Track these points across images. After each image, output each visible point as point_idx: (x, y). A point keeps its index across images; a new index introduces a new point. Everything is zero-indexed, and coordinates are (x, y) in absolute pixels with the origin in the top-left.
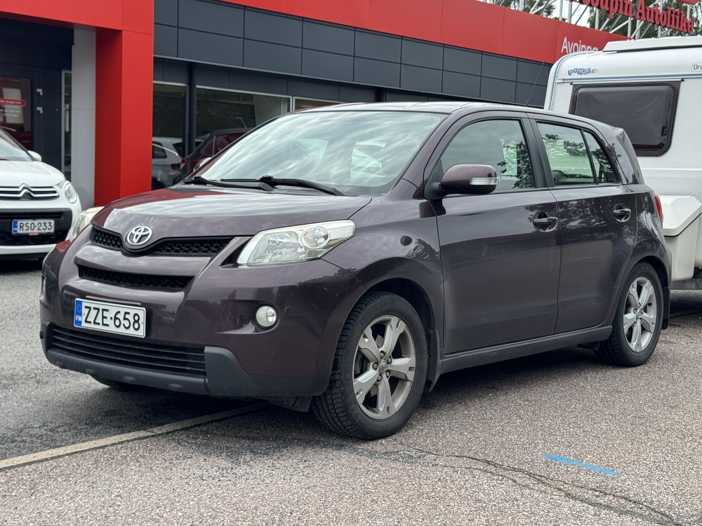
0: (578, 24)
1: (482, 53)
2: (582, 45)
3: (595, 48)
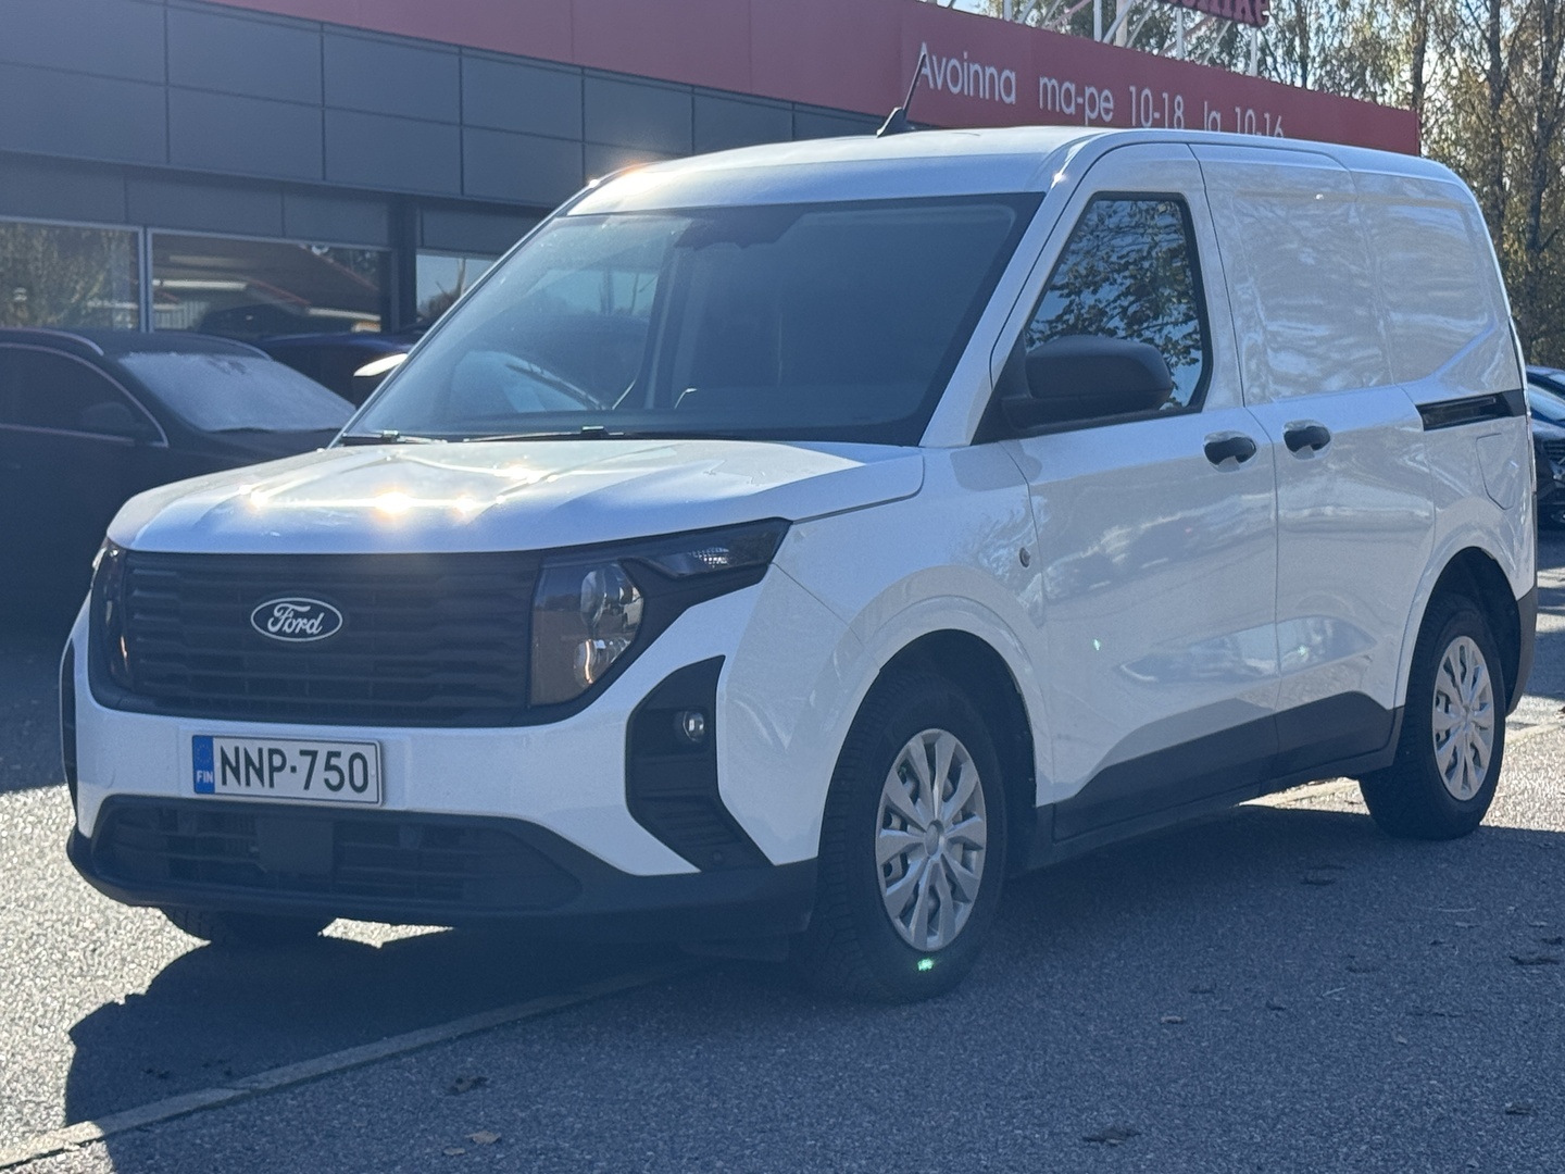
1: (694, 92)
2: (971, 65)
3: (1007, 73)
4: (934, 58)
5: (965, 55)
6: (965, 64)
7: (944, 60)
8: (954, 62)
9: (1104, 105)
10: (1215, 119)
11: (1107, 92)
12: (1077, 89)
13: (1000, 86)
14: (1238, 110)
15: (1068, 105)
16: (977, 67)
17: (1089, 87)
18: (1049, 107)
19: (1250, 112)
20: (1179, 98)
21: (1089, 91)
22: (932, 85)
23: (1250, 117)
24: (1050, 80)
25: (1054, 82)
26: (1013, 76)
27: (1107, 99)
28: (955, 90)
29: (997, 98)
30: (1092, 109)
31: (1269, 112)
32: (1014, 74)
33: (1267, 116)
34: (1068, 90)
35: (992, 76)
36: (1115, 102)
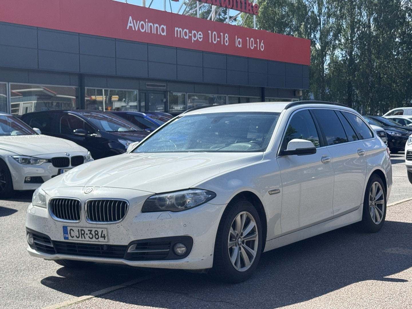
0: (150, 8)
1: (37, 29)
2: (149, 23)
3: (162, 26)
4: (134, 21)
5: (147, 20)
6: (147, 23)
7: (138, 22)
8: (142, 22)
9: (199, 36)
10: (239, 41)
11: (200, 33)
12: (189, 31)
13: (160, 30)
14: (248, 38)
15: (186, 36)
16: (151, 24)
17: (194, 30)
18: (179, 37)
19: (252, 39)
20: (226, 35)
21: (193, 32)
22: (134, 29)
23: (252, 41)
24: (179, 28)
25: (180, 29)
26: (165, 27)
27: (200, 34)
28: (143, 31)
29: (159, 33)
30: (195, 37)
31: (258, 39)
32: (165, 26)
34: (186, 32)
35: (157, 27)
36: (203, 36)
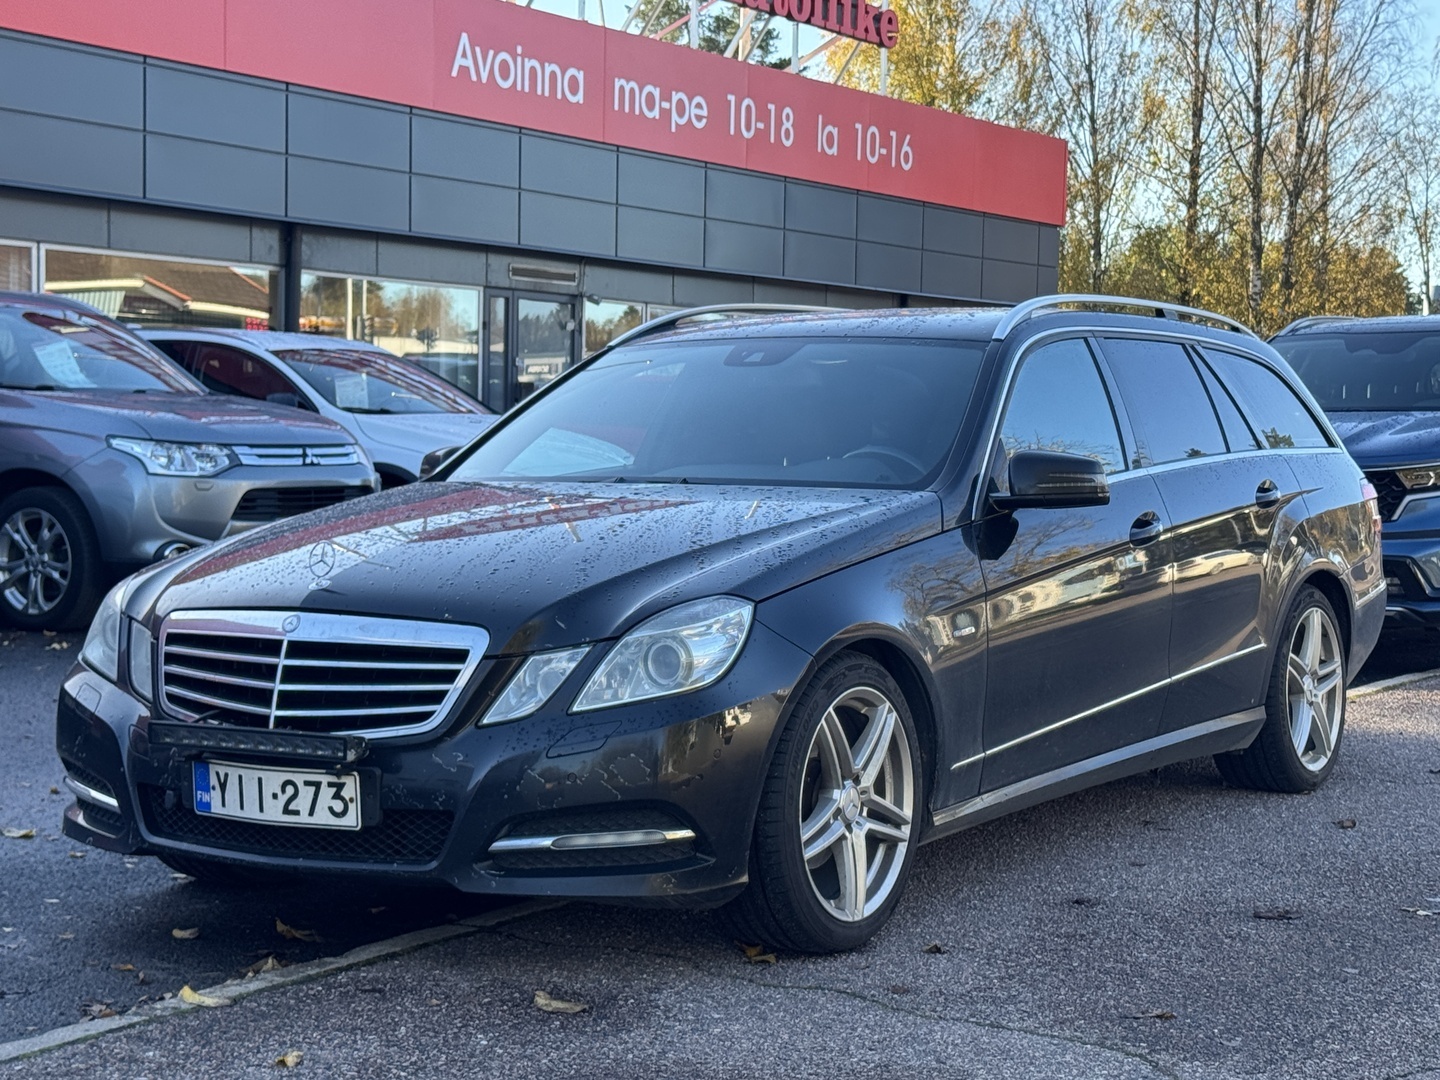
0: (533, 6)
1: (145, 62)
2: (526, 60)
3: (572, 71)
4: (478, 49)
5: (519, 50)
6: (519, 59)
7: (491, 53)
8: (504, 56)
9: (695, 111)
10: (830, 135)
11: (698, 99)
12: (661, 92)
13: (563, 85)
14: (858, 126)
15: (651, 107)
16: (535, 63)
17: (677, 92)
18: (627, 110)
19: (873, 129)
20: (788, 110)
21: (676, 97)
22: (474, 78)
23: (873, 134)
24: (628, 81)
25: (633, 84)
26: (580, 76)
27: (699, 106)
28: (506, 85)
29: (559, 96)
30: (681, 114)
31: (894, 130)
32: (581, 72)
33: (893, 134)
34: (650, 96)
35: (553, 75)
36: (708, 111)
